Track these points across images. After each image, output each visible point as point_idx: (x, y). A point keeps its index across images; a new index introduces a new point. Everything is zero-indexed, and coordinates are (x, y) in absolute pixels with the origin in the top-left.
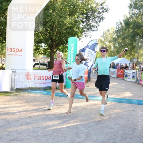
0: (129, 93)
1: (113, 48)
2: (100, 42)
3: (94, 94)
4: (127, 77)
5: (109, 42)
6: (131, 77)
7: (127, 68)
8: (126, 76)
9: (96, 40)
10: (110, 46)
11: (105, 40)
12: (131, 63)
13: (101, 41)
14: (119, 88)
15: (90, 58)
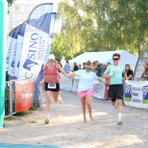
0: (134, 136)
1: (95, 25)
2: (63, 9)
3: (49, 140)
4: (131, 97)
5: (87, 10)
6: (141, 97)
7: (130, 76)
8: (129, 96)
9: (52, 4)
10: (90, 21)
11: (76, 4)
12: (140, 62)
13: (67, 8)
14: (110, 124)
15: (37, 50)
